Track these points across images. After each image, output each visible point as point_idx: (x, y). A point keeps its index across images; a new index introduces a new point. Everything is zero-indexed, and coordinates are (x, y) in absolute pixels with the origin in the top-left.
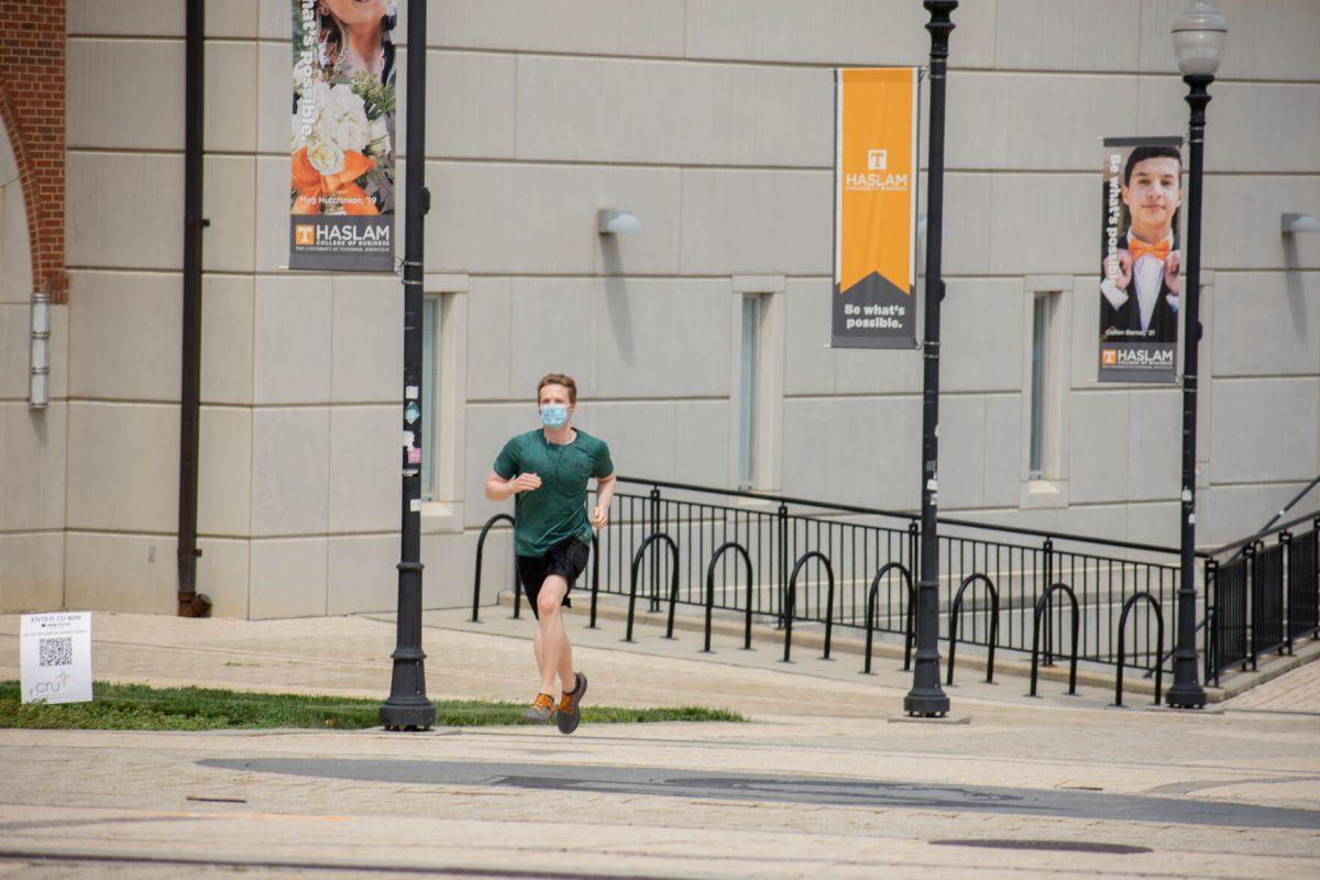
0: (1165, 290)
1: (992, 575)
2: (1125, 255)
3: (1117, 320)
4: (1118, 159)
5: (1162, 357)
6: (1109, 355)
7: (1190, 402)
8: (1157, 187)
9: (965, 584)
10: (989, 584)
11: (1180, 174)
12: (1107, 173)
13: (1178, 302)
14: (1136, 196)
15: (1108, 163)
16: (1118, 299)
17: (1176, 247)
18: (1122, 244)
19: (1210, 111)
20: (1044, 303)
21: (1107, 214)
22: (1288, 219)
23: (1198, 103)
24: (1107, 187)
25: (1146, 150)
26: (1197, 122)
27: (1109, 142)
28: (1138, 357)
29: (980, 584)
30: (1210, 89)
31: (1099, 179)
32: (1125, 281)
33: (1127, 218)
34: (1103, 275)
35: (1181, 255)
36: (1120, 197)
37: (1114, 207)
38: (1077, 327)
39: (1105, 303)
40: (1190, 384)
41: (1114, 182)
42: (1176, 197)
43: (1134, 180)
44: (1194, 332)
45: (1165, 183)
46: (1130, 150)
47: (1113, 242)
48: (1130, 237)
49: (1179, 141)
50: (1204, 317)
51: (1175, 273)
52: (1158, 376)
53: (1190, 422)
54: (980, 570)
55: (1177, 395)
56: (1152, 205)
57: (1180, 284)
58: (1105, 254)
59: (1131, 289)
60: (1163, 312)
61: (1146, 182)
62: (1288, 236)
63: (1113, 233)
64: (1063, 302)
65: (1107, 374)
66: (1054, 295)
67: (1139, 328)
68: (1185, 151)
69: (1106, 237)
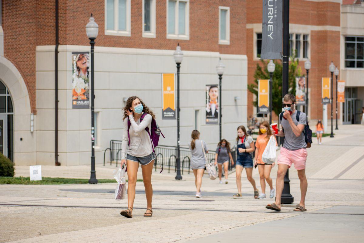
0: (216, 109)
1: (189, 156)
2: (210, 104)
3: (209, 114)
4: (208, 88)
5: (216, 120)
6: (208, 120)
7: (220, 127)
8: (214, 93)
9: (185, 158)
10: (189, 158)
11: (218, 90)
12: (206, 90)
13: (218, 111)
14: (211, 94)
15: (206, 89)
16: (209, 111)
17: (218, 102)
18: (209, 102)
19: (222, 80)
20: (197, 111)
21: (206, 97)
22: (235, 97)
23: (220, 79)
24: (206, 93)
25: (212, 86)
26: (220, 82)
27: (207, 85)
28: (212, 120)
29: (187, 158)
30: (222, 77)
31: (205, 92)
32: (210, 108)
33: (210, 98)
34: (206, 107)
35: (218, 104)
36: (209, 94)
37: (208, 96)
38: (202, 116)
39: (207, 112)
40: (220, 124)
41: (208, 92)
42: (217, 94)
43: (211, 91)
44: (221, 116)
45: (216, 92)
46: (210, 87)
47: (208, 101)
48: (210, 101)
49: (217, 85)
50: (222, 113)
51: (218, 106)
52: (215, 123)
53: (220, 131)
54: (187, 156)
55: (218, 126)
56: (214, 95)
57: (218, 108)
58: (206, 103)
59: (211, 109)
60: (216, 113)
61: (213, 92)
62: (235, 100)
63: (208, 100)
64: (200, 112)
65: (207, 123)
66: (198, 110)
67: (212, 115)
68: (219, 87)
69: (206, 101)
